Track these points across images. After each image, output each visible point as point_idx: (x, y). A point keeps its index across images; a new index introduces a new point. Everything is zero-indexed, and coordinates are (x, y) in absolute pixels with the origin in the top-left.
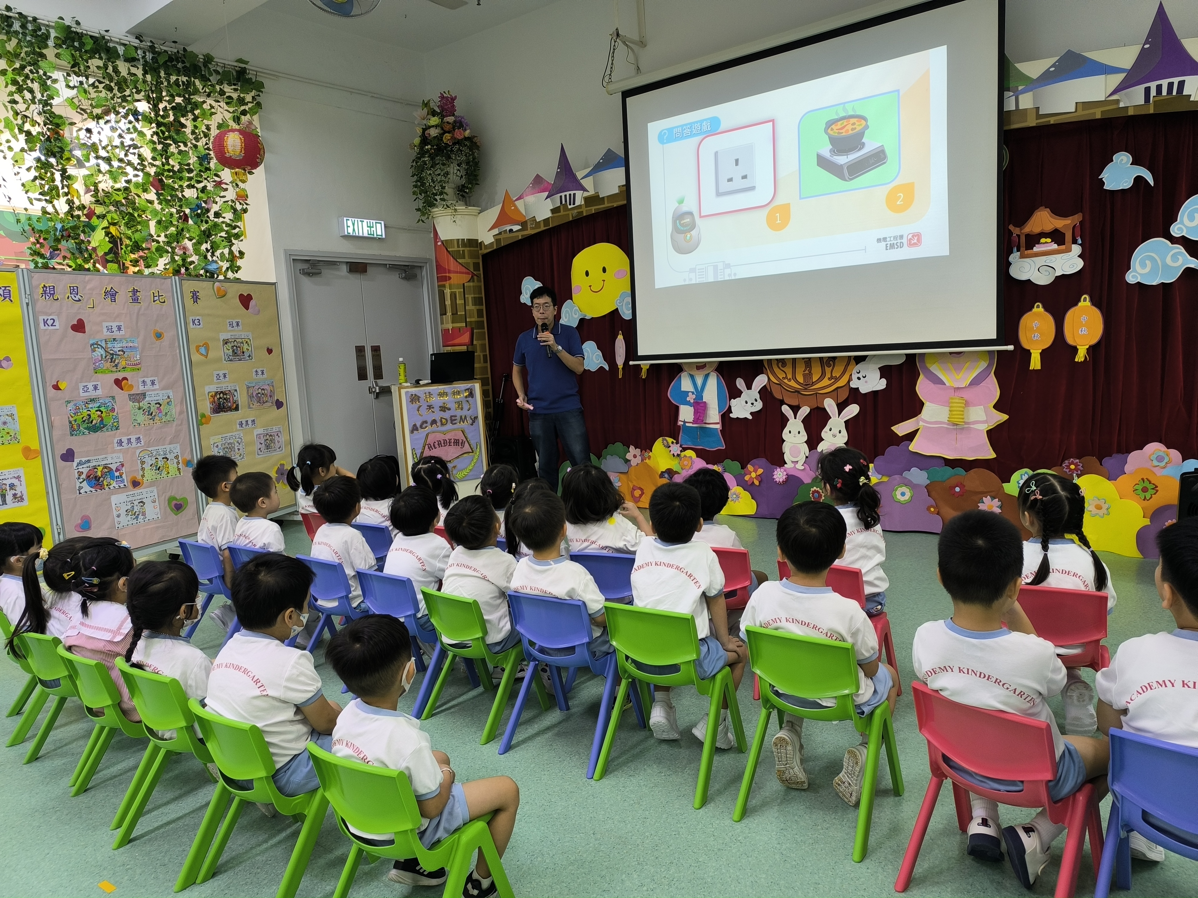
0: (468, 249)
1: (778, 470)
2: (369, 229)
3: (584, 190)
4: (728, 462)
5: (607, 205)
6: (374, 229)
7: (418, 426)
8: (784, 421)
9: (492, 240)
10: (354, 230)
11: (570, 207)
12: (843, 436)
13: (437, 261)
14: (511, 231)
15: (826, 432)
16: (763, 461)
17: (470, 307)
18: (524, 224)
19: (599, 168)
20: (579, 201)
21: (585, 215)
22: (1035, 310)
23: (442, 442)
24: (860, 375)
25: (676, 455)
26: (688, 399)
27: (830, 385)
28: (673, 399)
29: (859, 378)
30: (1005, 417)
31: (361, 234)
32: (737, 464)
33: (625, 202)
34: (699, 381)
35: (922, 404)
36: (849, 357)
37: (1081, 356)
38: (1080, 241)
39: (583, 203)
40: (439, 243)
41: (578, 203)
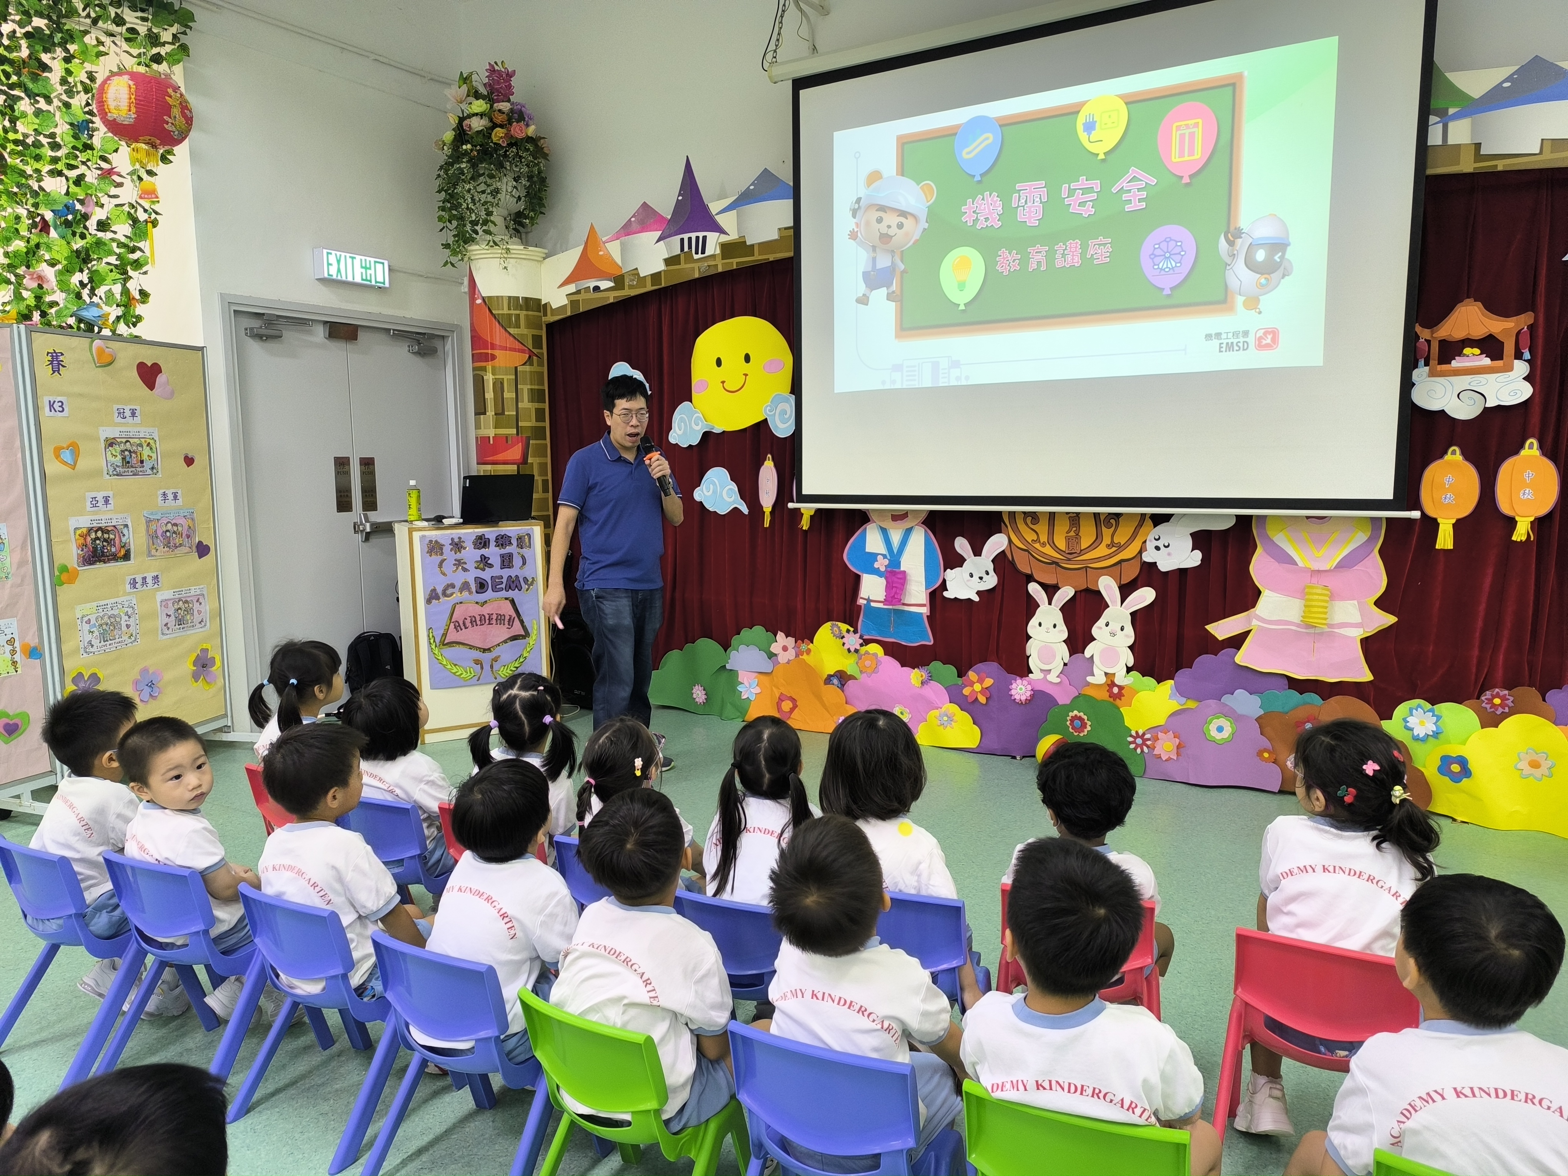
0: (525, 312)
1: (1019, 681)
2: (363, 271)
3: (722, 231)
4: (936, 665)
5: (758, 257)
6: (372, 272)
7: (439, 591)
8: (1032, 607)
9: (564, 301)
10: (339, 270)
11: (696, 257)
12: (1127, 636)
13: (473, 329)
14: (597, 289)
15: (1100, 628)
16: (993, 666)
17: (525, 404)
18: (619, 281)
19: (745, 198)
20: (712, 248)
21: (720, 270)
22: (1448, 457)
23: (478, 618)
24: (1159, 543)
25: (852, 650)
26: (876, 565)
27: (1110, 556)
28: (852, 565)
29: (1157, 548)
30: (1392, 619)
31: (350, 279)
32: (951, 670)
33: (791, 254)
34: (896, 537)
35: (1259, 593)
36: (1143, 516)
37: (1521, 532)
38: (1527, 355)
39: (718, 251)
40: (479, 301)
41: (708, 253)
